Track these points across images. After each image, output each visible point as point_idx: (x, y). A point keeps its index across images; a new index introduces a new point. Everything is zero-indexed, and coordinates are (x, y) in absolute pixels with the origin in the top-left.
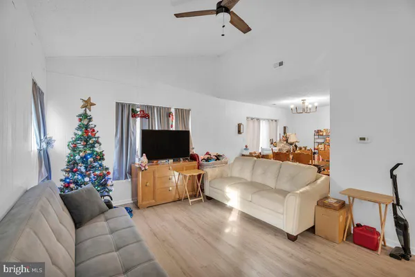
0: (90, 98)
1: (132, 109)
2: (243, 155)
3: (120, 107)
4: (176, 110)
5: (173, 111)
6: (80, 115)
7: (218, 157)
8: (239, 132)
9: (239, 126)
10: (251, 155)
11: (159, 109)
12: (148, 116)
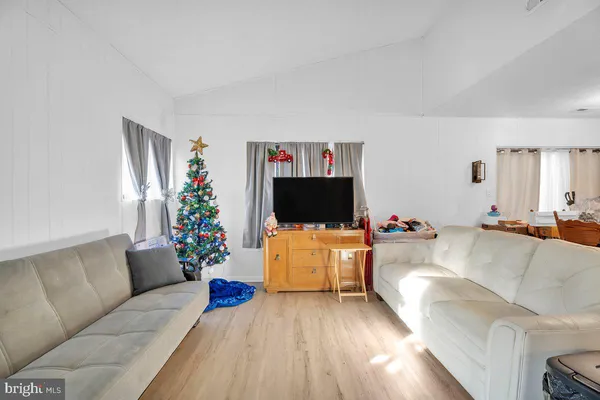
0: (200, 138)
1: (269, 150)
2: (485, 227)
3: (253, 147)
4: (336, 145)
5: (331, 147)
6: (191, 161)
7: (411, 226)
8: (475, 179)
9: (476, 167)
10: (501, 227)
11: (309, 146)
12: (291, 158)
